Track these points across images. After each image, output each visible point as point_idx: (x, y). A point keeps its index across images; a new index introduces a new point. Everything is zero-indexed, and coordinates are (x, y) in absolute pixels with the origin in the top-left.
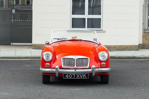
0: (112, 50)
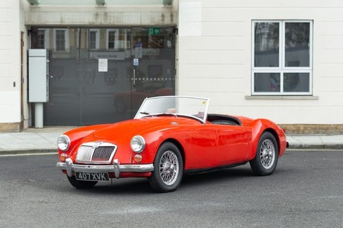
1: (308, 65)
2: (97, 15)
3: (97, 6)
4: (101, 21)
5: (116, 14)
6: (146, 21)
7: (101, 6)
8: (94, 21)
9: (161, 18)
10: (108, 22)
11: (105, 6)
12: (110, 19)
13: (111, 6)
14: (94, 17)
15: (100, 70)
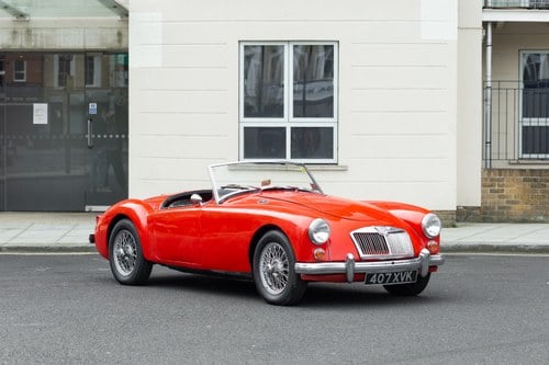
1: (330, 115)
2: (15, 32)
3: (15, 18)
4: (21, 43)
5: (44, 32)
6: (93, 43)
7: (22, 19)
8: (10, 43)
9: (116, 38)
10: (33, 44)
11: (28, 18)
12: (36, 40)
13: (37, 18)
14: (10, 37)
15: (36, 121)
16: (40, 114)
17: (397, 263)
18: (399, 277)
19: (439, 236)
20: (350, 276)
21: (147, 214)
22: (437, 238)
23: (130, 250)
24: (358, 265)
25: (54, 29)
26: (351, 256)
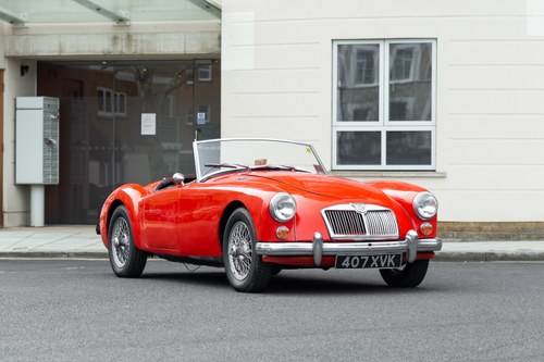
0: (472, 236)
1: (429, 118)
2: (115, 38)
3: (115, 23)
4: (121, 49)
5: (145, 37)
6: (193, 48)
7: (122, 24)
8: (111, 49)
9: (216, 42)
10: (133, 50)
11: (128, 23)
12: (136, 46)
13: (138, 22)
14: (110, 42)
15: (144, 132)
16: (149, 124)
17: (375, 245)
18: (379, 262)
19: (435, 216)
20: (318, 259)
21: (140, 199)
22: (433, 220)
23: (126, 240)
24: (327, 246)
25: (155, 34)
26: (318, 236)
